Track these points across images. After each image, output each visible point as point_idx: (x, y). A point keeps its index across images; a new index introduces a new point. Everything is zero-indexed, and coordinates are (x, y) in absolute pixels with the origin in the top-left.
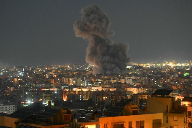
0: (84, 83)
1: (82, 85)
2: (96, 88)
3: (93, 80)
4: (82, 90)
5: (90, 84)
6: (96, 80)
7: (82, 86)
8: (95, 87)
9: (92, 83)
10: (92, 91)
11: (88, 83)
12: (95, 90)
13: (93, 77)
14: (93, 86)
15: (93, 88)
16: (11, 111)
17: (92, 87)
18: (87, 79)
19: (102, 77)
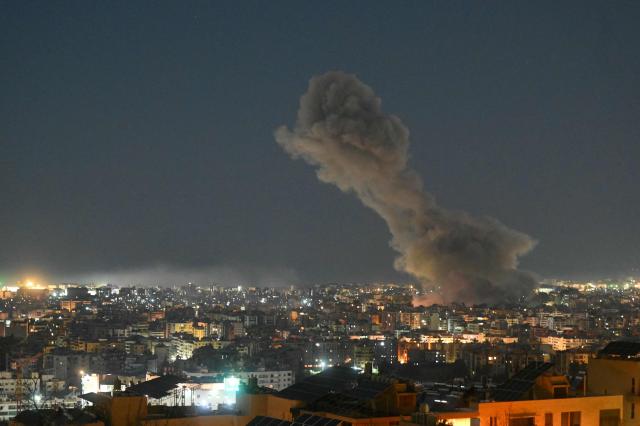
0: (447, 324)
1: (440, 329)
2: (472, 337)
3: (466, 318)
4: (440, 341)
5: (460, 328)
6: (473, 319)
7: (441, 332)
8: (470, 333)
9: (464, 324)
10: (464, 342)
11: (455, 324)
12: (469, 341)
13: (467, 312)
14: (466, 332)
15: (465, 336)
16: (282, 383)
17: (463, 333)
18: (452, 315)
19: (487, 311)
